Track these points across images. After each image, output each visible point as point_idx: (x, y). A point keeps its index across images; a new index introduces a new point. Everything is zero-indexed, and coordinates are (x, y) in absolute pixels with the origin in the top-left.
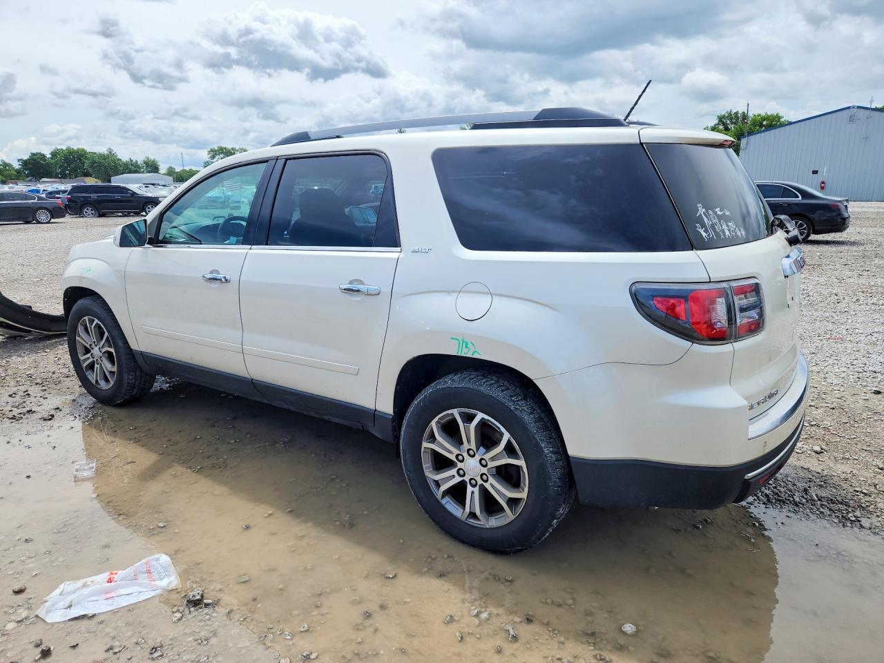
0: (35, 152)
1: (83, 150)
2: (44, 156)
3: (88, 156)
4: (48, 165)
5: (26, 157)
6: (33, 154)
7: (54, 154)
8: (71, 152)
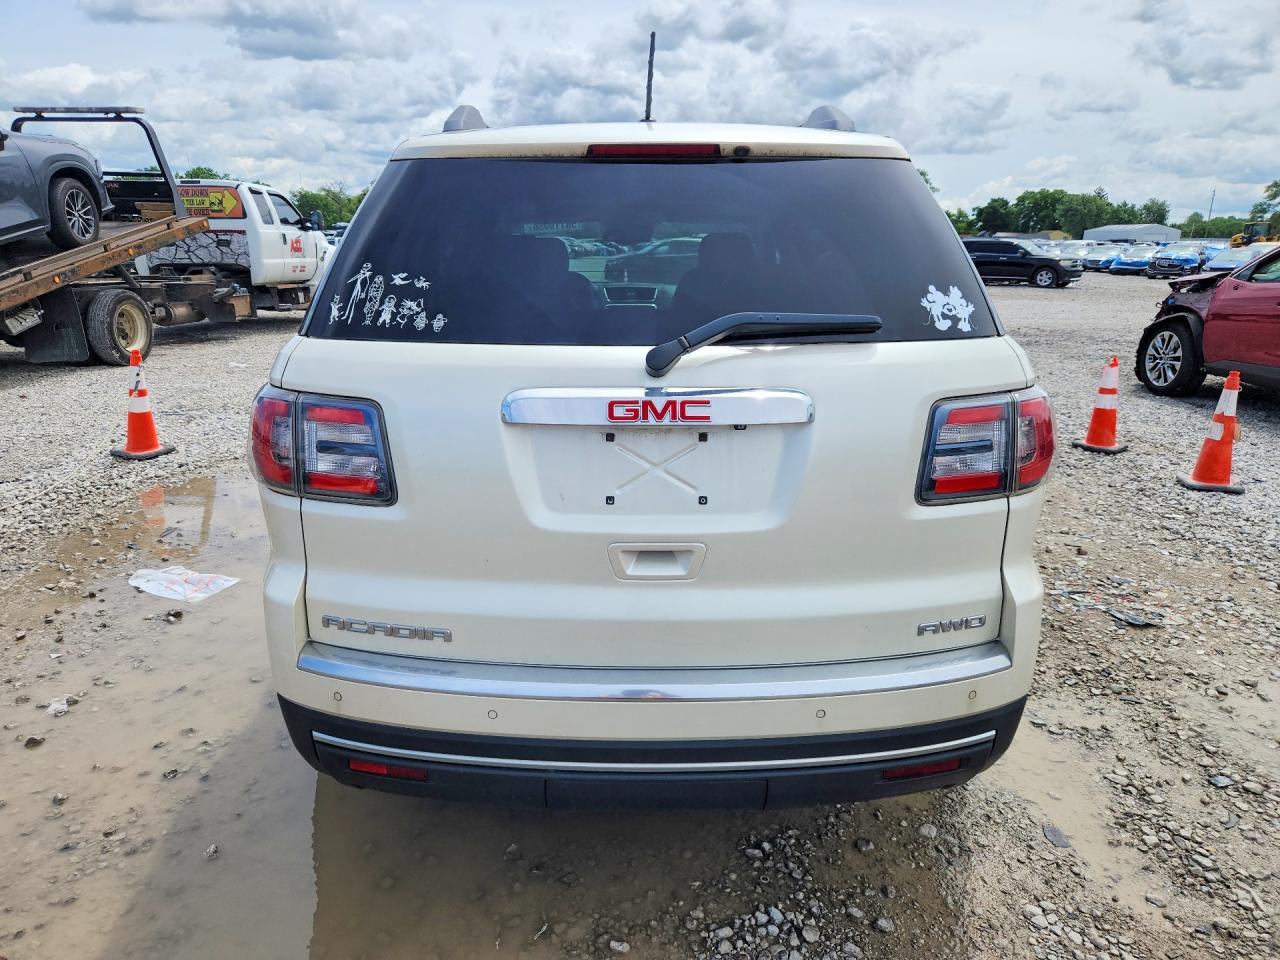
0: (996, 198)
1: (1062, 192)
2: (1006, 203)
3: (1066, 199)
4: (1009, 214)
5: (983, 204)
6: (994, 201)
7: (1021, 200)
8: (1044, 195)
